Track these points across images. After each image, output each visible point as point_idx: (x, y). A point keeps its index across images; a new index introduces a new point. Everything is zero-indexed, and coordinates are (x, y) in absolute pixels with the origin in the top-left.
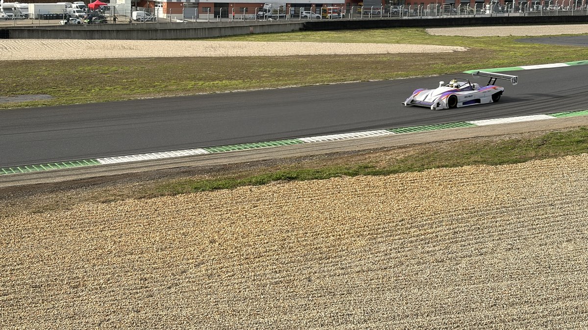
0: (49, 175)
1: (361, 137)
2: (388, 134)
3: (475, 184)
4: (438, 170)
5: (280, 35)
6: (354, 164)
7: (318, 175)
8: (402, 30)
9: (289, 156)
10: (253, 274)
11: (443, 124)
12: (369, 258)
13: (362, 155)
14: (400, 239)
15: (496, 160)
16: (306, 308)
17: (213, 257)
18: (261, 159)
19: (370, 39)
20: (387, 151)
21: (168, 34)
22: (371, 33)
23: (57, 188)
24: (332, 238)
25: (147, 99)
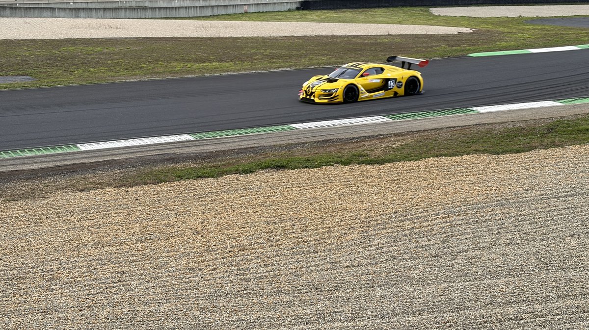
0: (26, 161)
1: (357, 124)
2: (385, 120)
3: (476, 175)
4: (436, 159)
5: (275, 14)
6: (347, 152)
7: (308, 164)
8: (406, 9)
9: (279, 143)
10: (236, 267)
11: (444, 110)
12: (359, 252)
13: (357, 142)
14: (393, 232)
15: (498, 149)
16: (290, 304)
17: (195, 250)
18: (249, 146)
19: (371, 19)
20: (383, 138)
21: (157, 14)
22: (372, 13)
23: (34, 175)
24: (321, 230)
25: (132, 82)
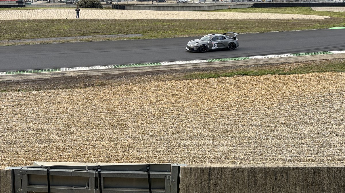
0: (141, 68)
1: (278, 57)
2: (291, 56)
3: (331, 81)
4: (313, 73)
5: (242, 9)
6: (273, 70)
7: (256, 74)
8: (300, 8)
9: (243, 65)
10: (225, 115)
11: (317, 52)
12: (278, 112)
13: (278, 65)
14: (293, 104)
15: (341, 70)
16: (248, 131)
17: (208, 107)
18: (231, 65)
19: (284, 12)
20: (290, 64)
21: (192, 9)
22: (285, 9)
23: (144, 74)
24: (262, 102)
25: (182, 38)
